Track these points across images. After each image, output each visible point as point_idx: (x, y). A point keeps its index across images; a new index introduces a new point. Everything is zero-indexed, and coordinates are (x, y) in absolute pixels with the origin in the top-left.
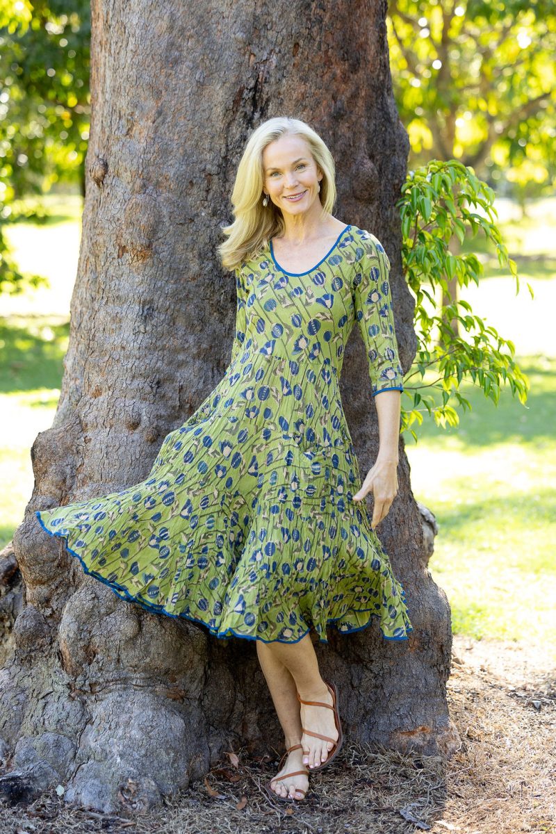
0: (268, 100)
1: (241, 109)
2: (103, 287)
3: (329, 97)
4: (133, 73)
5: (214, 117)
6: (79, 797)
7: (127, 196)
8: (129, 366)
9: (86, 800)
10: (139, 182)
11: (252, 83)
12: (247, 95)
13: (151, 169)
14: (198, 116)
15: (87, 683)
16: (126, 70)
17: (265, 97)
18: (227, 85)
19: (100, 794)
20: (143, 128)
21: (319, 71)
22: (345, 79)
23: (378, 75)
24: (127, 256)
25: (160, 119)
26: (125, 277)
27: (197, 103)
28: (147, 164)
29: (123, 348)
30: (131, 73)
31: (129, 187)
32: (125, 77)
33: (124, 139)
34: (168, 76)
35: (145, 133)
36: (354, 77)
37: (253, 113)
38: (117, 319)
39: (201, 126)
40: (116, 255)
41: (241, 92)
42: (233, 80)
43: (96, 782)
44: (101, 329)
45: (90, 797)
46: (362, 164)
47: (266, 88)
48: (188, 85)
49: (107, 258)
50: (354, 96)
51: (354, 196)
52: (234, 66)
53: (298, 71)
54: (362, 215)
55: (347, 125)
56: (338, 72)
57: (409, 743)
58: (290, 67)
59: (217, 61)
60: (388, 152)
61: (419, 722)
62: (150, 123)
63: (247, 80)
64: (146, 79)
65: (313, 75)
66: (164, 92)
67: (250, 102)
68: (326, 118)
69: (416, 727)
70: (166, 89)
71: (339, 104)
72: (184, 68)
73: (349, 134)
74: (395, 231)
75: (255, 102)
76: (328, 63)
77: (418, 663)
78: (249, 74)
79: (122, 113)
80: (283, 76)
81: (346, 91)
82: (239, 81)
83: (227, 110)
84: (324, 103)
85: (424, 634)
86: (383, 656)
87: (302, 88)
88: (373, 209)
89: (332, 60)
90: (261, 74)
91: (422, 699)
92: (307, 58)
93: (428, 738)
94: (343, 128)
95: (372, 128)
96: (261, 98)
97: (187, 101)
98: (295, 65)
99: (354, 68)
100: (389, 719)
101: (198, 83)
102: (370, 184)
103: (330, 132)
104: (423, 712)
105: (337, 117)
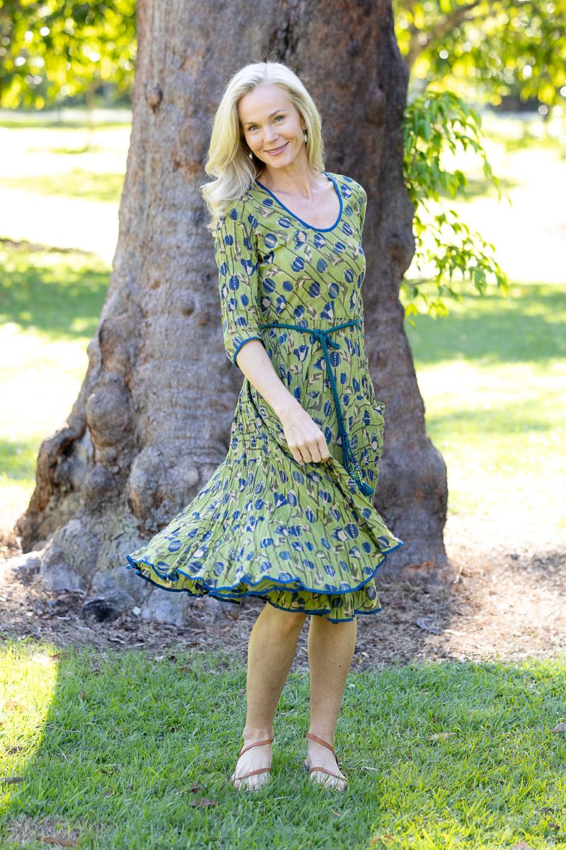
0: (297, 40)
1: (276, 47)
2: (159, 195)
3: (347, 36)
4: (186, 16)
5: (253, 54)
6: (154, 615)
7: (181, 120)
8: (184, 262)
9: (160, 616)
10: (191, 108)
11: (285, 25)
12: (281, 35)
13: (201, 97)
14: (240, 53)
15: (155, 524)
16: (179, 14)
17: (295, 37)
18: (265, 27)
19: (172, 612)
20: (195, 63)
21: (340, 15)
22: (360, 22)
24: (182, 170)
25: (209, 55)
26: (179, 188)
27: (239, 41)
28: (198, 93)
29: (178, 247)
30: (184, 17)
31: (183, 112)
32: (178, 19)
33: (178, 71)
34: (215, 19)
35: (196, 67)
36: (367, 20)
37: (285, 50)
38: (173, 224)
40: (171, 169)
41: (276, 33)
42: (269, 22)
43: (167, 602)
44: (159, 231)
45: (163, 615)
46: (374, 93)
47: (297, 30)
48: (232, 27)
49: (163, 172)
50: (368, 36)
51: (367, 120)
52: (270, 11)
53: (322, 15)
54: (374, 136)
55: (361, 60)
56: (355, 16)
57: (417, 575)
58: (316, 12)
59: (256, 7)
60: (393, 83)
61: (425, 558)
62: (200, 59)
63: (281, 22)
64: (197, 21)
65: (334, 18)
66: (212, 33)
67: (282, 42)
68: (344, 55)
69: (421, 563)
70: (214, 30)
71: (355, 43)
72: (229, 12)
73: (363, 68)
74: (399, 149)
75: (286, 41)
76: (346, 8)
77: (423, 511)
78: (282, 18)
79: (176, 50)
80: (310, 19)
81: (361, 32)
82: (274, 23)
83: (264, 47)
84: (343, 42)
85: (427, 487)
86: (394, 505)
87: (326, 30)
88: (382, 130)
89: (351, 6)
90: (292, 18)
91: (426, 539)
92: (329, 5)
93: (432, 571)
94: (359, 63)
95: (381, 62)
96: (292, 37)
97: (230, 41)
98: (319, 11)
99: (367, 13)
100: (400, 556)
101: (240, 24)
102: (380, 111)
103: (349, 67)
104: (427, 550)
105: (354, 53)
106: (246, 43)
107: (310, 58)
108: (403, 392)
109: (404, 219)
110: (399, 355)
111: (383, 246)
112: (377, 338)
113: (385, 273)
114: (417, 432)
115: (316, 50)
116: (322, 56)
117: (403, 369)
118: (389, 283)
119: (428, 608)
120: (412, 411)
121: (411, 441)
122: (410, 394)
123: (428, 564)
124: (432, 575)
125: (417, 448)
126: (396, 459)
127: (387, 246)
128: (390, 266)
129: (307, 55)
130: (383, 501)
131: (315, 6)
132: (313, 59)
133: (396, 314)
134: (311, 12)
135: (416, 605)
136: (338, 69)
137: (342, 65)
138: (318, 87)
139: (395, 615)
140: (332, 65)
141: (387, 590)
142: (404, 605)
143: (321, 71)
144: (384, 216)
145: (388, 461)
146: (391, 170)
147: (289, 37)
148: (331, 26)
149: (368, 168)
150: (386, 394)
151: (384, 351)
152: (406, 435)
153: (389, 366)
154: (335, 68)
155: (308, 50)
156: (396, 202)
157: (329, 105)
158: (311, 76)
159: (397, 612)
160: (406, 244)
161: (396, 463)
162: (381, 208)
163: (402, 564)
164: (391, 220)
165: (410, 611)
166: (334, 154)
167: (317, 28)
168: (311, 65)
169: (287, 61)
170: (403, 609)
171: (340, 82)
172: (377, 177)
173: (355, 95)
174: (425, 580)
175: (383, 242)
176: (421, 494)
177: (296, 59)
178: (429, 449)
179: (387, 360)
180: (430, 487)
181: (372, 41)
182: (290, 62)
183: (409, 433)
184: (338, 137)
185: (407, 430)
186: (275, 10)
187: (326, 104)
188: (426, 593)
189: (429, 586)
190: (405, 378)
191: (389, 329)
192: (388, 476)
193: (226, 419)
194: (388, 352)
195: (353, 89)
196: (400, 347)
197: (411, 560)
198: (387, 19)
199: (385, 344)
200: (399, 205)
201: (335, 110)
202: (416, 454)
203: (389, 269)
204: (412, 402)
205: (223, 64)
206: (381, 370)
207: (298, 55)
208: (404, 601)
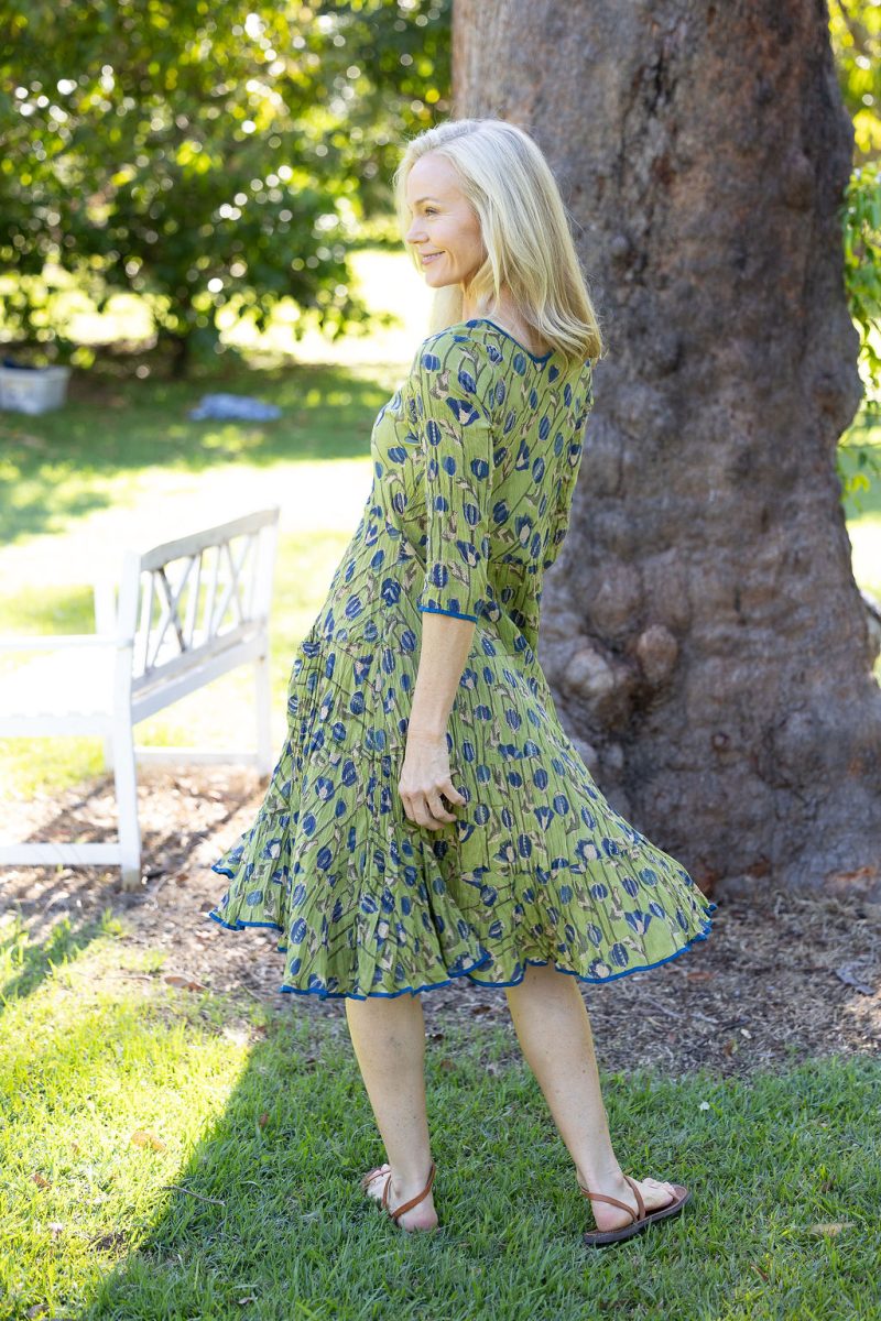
0: (675, 81)
1: (641, 93)
3: (752, 75)
4: (506, 50)
5: (607, 105)
11: (655, 60)
12: (649, 75)
14: (586, 103)
17: (671, 77)
18: (624, 63)
21: (741, 44)
22: (774, 53)
23: (816, 48)
25: (539, 108)
27: (586, 86)
34: (549, 52)
36: (784, 49)
37: (656, 98)
39: (591, 116)
41: (641, 72)
42: (630, 55)
46: (795, 161)
47: (673, 67)
48: (575, 64)
50: (785, 74)
51: (785, 202)
52: (632, 39)
53: (714, 43)
54: (794, 227)
55: (775, 111)
56: (765, 44)
57: (849, 888)
58: (703, 39)
59: (611, 32)
60: (828, 145)
61: (862, 862)
62: (526, 113)
63: (649, 56)
64: (522, 57)
65: (732, 47)
66: (544, 74)
67: (651, 85)
68: (748, 103)
69: (857, 869)
70: (547, 69)
71: (765, 85)
72: (570, 42)
73: (778, 124)
74: (836, 247)
75: (658, 84)
76: (751, 32)
77: (862, 790)
78: (651, 49)
79: (492, 101)
80: (695, 50)
81: (774, 69)
82: (638, 57)
83: (623, 95)
84: (747, 84)
85: (868, 754)
86: (816, 781)
87: (719, 66)
88: (808, 217)
89: (758, 29)
90: (666, 48)
91: (866, 833)
92: (725, 27)
93: (873, 882)
94: (771, 116)
95: (808, 114)
96: (666, 78)
97: (572, 85)
98: (709, 36)
99: (785, 38)
100: (823, 857)
101: (587, 60)
102: (805, 188)
103: (755, 121)
104: (867, 850)
105: (764, 101)
106: (595, 88)
107: (694, 109)
108: (834, 611)
109: (843, 351)
110: (829, 556)
111: (808, 393)
112: (795, 531)
113: (810, 432)
114: (854, 671)
115: (705, 97)
116: (713, 106)
117: (836, 576)
118: (816, 447)
119: (861, 943)
120: (848, 640)
121: (844, 685)
122: (844, 613)
123: (867, 871)
124: (874, 886)
125: (853, 696)
126: (822, 712)
127: (815, 392)
128: (818, 421)
129: (691, 105)
130: (799, 776)
131: (702, 29)
132: (699, 111)
133: (826, 494)
134: (696, 39)
135: (843, 939)
136: (739, 124)
137: (744, 119)
138: (706, 153)
139: (808, 956)
140: (729, 120)
141: (802, 911)
142: (823, 938)
143: (711, 129)
144: (811, 346)
145: (808, 716)
146: (823, 278)
147: (661, 78)
148: (726, 61)
149: (785, 275)
150: (807, 615)
151: (805, 549)
152: (838, 677)
153: (813, 573)
154: (733, 123)
155: (692, 97)
156: (830, 325)
157: (724, 181)
158: (696, 136)
159: (812, 950)
160: (844, 389)
161: (821, 717)
162: (805, 335)
163: (827, 870)
164: (822, 351)
165: (833, 948)
166: (732, 254)
167: (706, 64)
168: (697, 119)
169: (660, 116)
170: (822, 945)
171: (740, 146)
172: (799, 289)
173: (765, 164)
174: (862, 896)
175: (808, 383)
176: (859, 765)
177: (672, 111)
178: (872, 696)
179: (809, 563)
180: (872, 753)
181: (793, 83)
182: (664, 116)
183: (842, 674)
184: (737, 228)
185: (840, 668)
186: (640, 36)
187: (719, 178)
188: (862, 917)
189: (867, 905)
190: (838, 591)
191: (814, 517)
192: (808, 738)
193: (560, 652)
194: (811, 552)
195: (762, 155)
196: (830, 543)
197: (841, 865)
198: (820, 50)
199: (806, 539)
200: (834, 330)
201: (734, 187)
202: (852, 704)
203: (816, 427)
204: (848, 627)
205: (560, 121)
206: (801, 578)
207: (676, 104)
208: (825, 931)
